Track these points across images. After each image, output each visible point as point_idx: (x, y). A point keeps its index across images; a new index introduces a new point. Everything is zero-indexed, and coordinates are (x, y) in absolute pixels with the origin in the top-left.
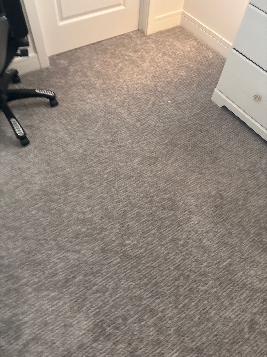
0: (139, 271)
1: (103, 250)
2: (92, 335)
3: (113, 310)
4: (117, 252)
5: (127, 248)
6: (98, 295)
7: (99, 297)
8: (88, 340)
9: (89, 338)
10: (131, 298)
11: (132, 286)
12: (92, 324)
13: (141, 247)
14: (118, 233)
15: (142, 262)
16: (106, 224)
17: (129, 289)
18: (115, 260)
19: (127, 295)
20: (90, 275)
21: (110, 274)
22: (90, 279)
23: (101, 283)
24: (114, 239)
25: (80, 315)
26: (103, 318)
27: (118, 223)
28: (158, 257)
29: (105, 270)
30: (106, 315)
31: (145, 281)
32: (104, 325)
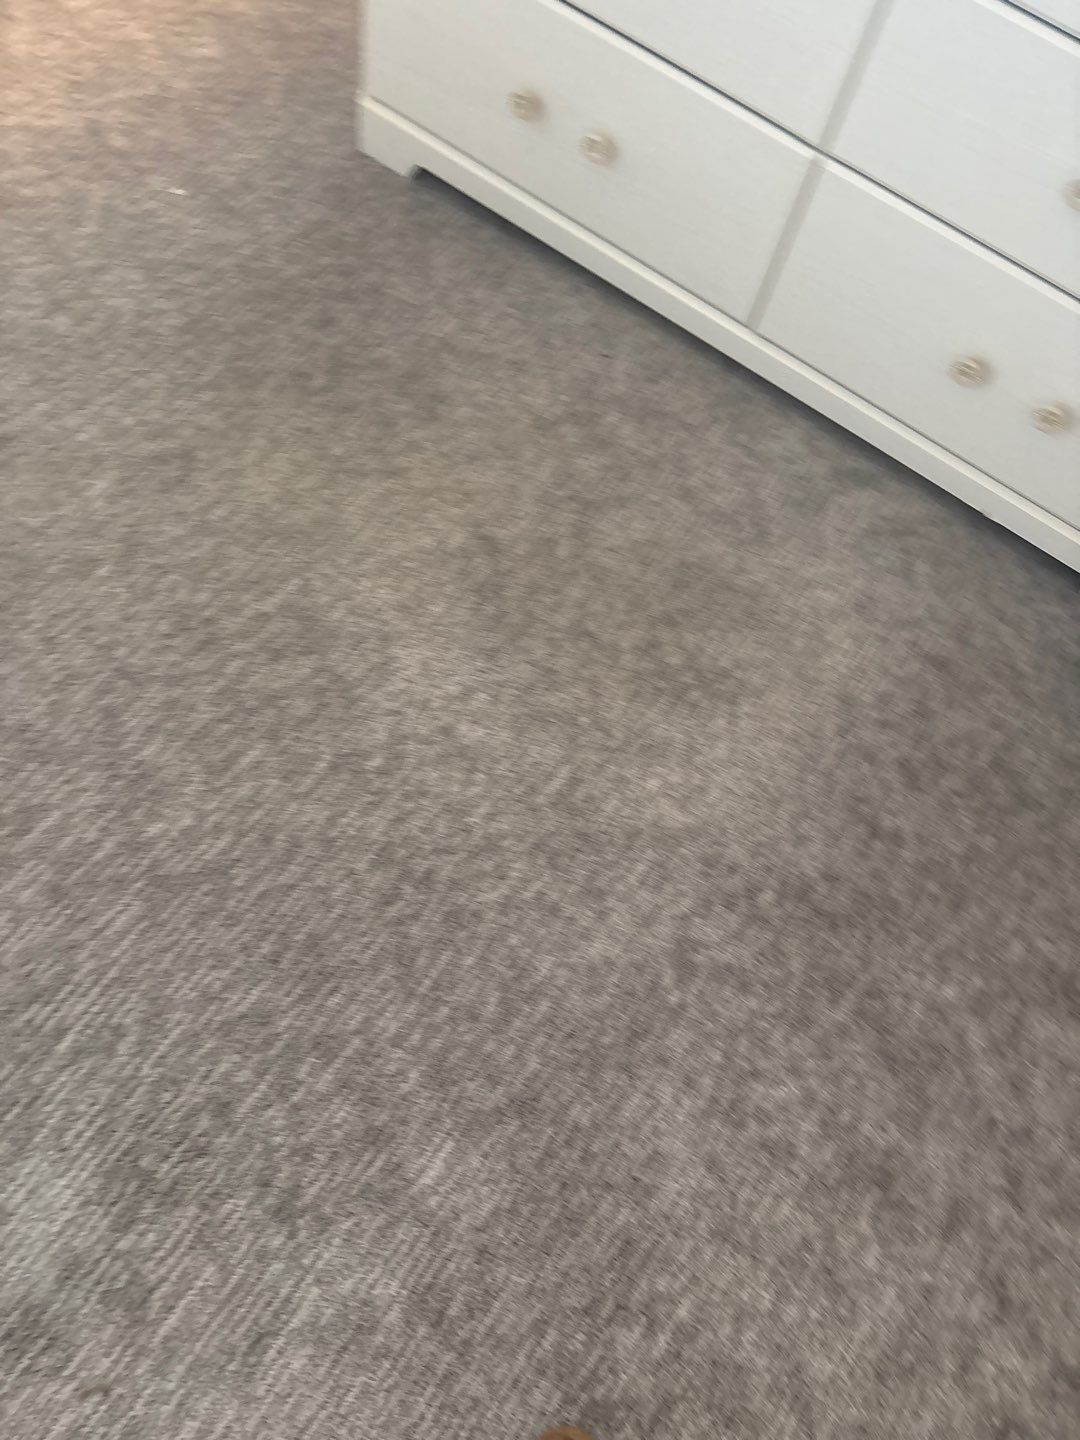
0: (232, 920)
1: (56, 893)
2: (106, 1214)
3: (167, 1096)
4: (120, 883)
5: (160, 850)
6: (87, 1065)
7: (92, 1074)
8: (94, 1237)
9: (94, 1228)
10: (226, 1029)
11: (218, 985)
12: (93, 1175)
13: (218, 830)
14: (101, 809)
15: (238, 883)
16: (38, 789)
17: (208, 998)
18: (120, 912)
19: (209, 1021)
20: (30, 1003)
21: (113, 973)
22: (29, 1022)
23: (87, 1018)
24: (92, 835)
25: (32, 1162)
26: (131, 1139)
27: (91, 767)
28: (295, 845)
29: (90, 965)
30: (141, 1124)
31: (266, 948)
32: (144, 1163)
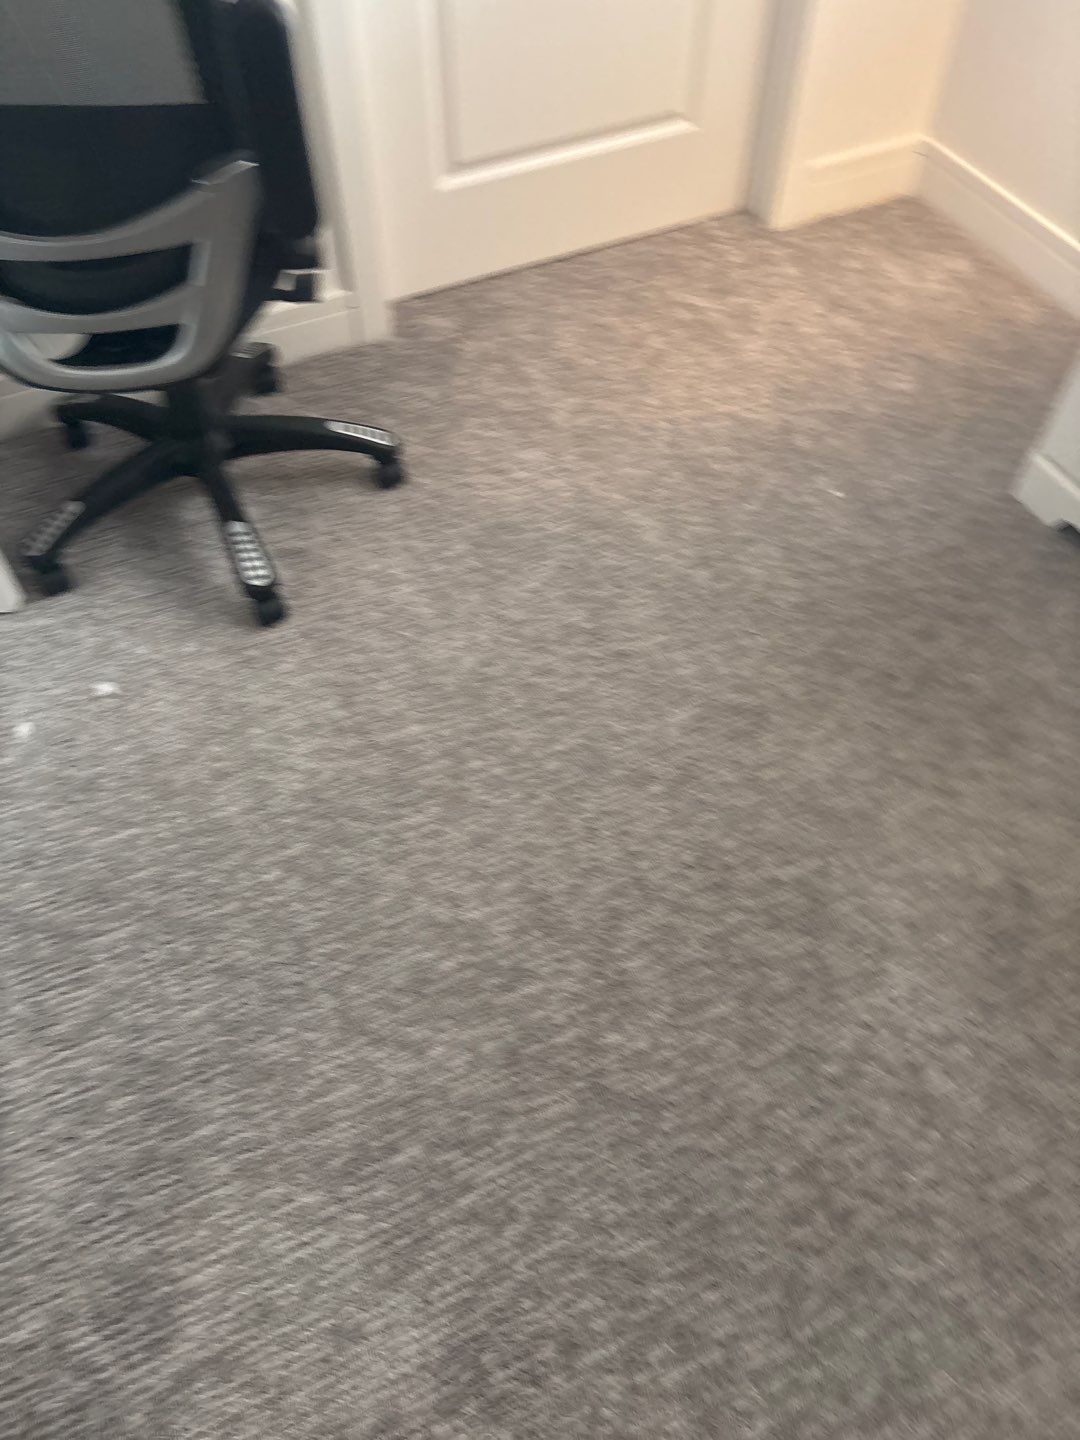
0: (646, 1160)
1: (512, 1057)
2: (435, 1389)
3: (527, 1304)
4: (566, 1074)
5: (609, 1061)
6: (476, 1230)
7: (475, 1243)
8: (417, 1405)
9: (421, 1397)
10: (602, 1266)
11: (610, 1218)
12: (440, 1343)
13: (666, 1065)
14: (576, 998)
15: (666, 1127)
16: (535, 956)
17: (597, 1226)
18: (556, 1102)
19: (588, 1251)
20: (455, 1147)
21: (528, 1156)
22: (448, 1163)
23: (490, 1187)
24: (559, 1019)
25: (399, 1297)
26: (483, 1327)
27: (583, 956)
28: (727, 1116)
29: (513, 1138)
30: (498, 1317)
31: (667, 1204)
32: (487, 1358)
